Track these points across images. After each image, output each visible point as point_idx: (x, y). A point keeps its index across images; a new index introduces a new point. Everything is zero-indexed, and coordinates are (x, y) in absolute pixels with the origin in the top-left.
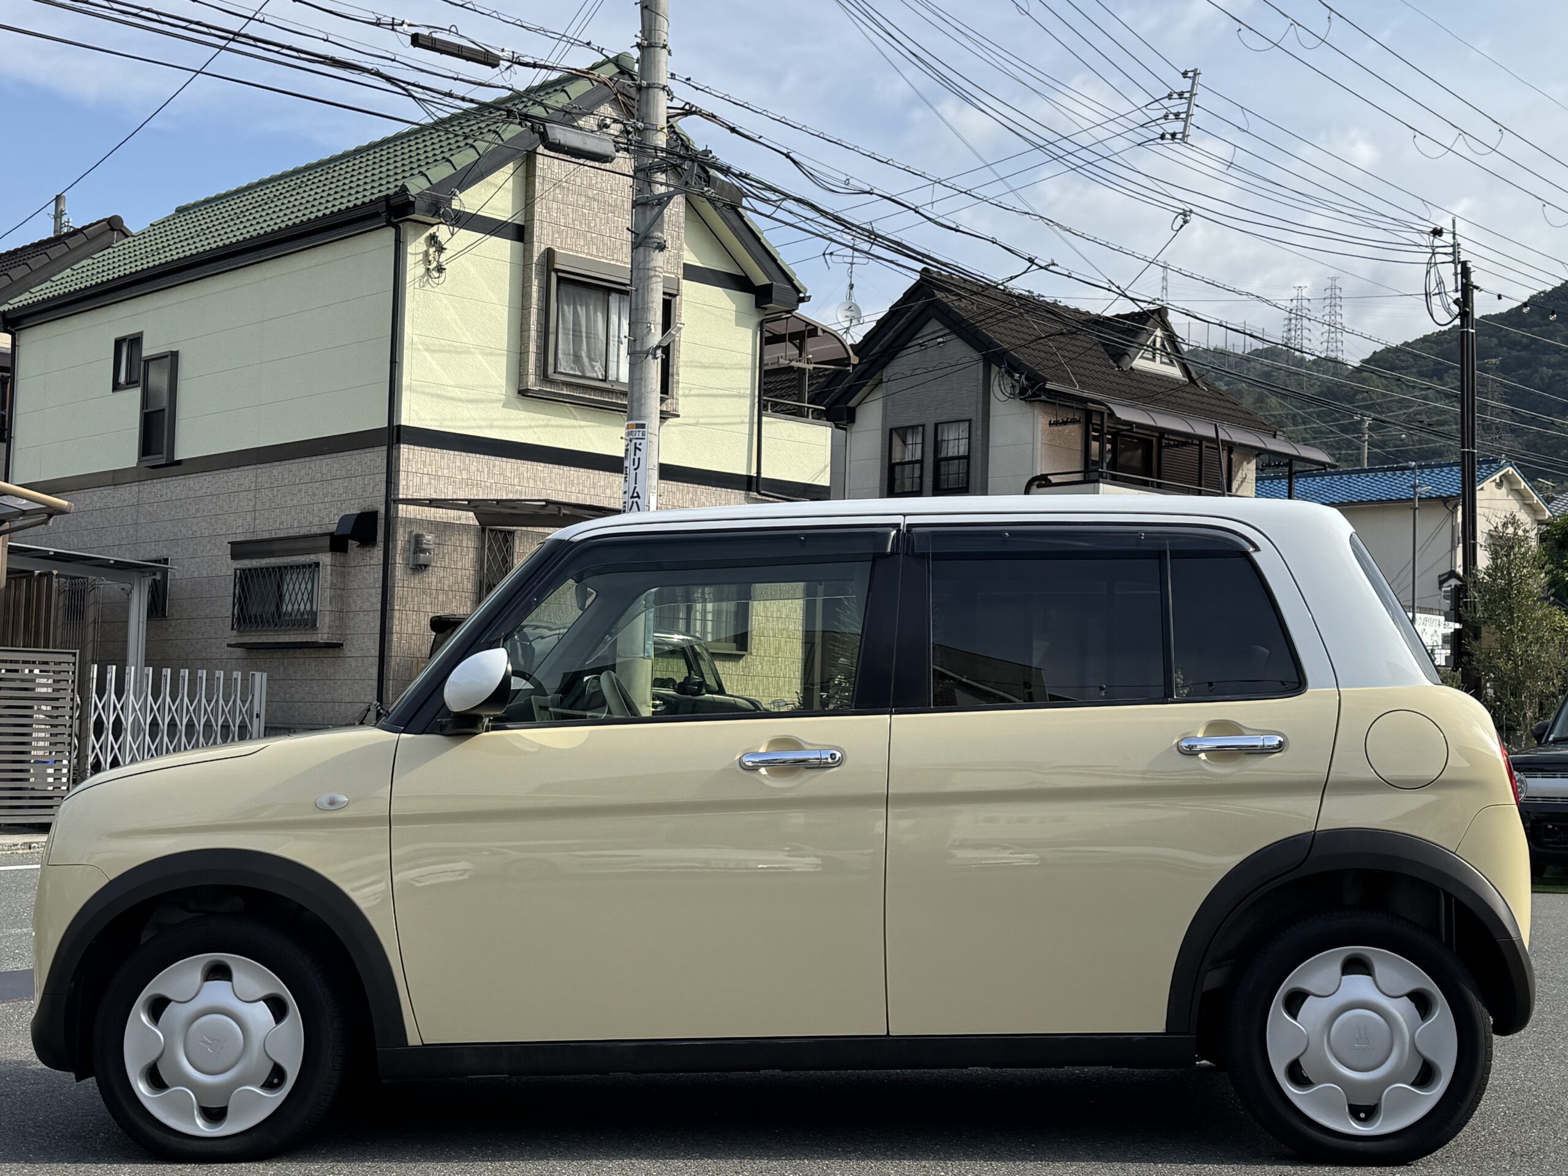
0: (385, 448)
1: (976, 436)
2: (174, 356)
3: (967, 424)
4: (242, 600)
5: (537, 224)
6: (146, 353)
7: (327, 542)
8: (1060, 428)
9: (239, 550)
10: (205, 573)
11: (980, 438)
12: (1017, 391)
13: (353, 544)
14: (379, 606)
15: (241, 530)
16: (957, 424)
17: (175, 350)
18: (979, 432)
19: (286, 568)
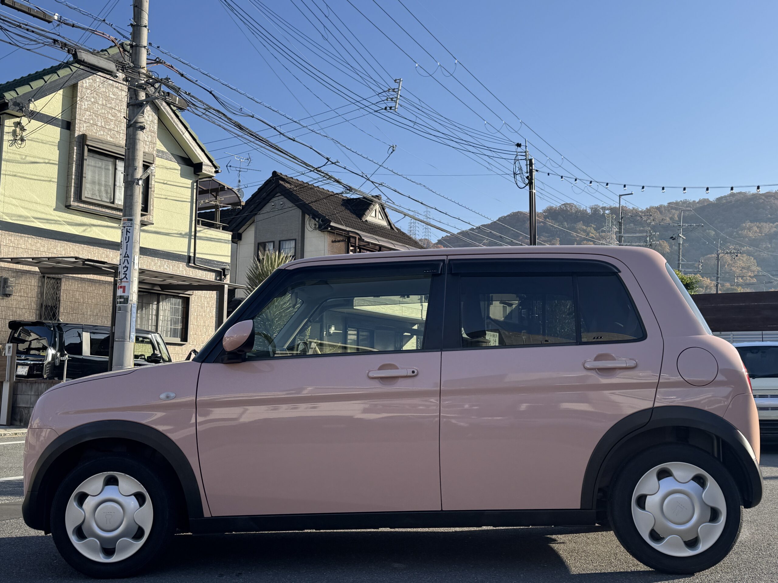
1: (298, 246)
3: (294, 241)
5: (77, 121)
8: (337, 244)
11: (300, 247)
12: (317, 226)
16: (290, 241)
18: (300, 245)
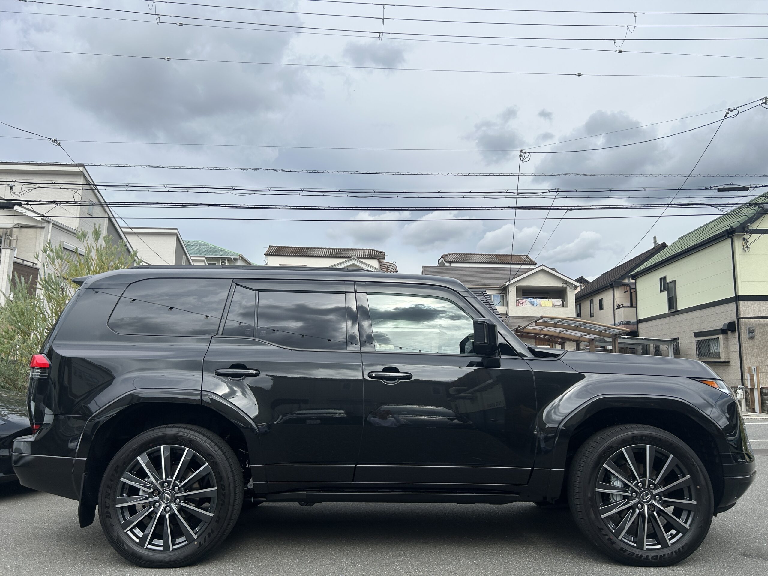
0: (735, 303)
2: (675, 281)
4: (699, 349)
6: (668, 281)
7: (721, 331)
9: (697, 335)
10: (689, 341)
13: (729, 332)
14: (738, 350)
15: (697, 329)
17: (675, 280)
19: (709, 339)
